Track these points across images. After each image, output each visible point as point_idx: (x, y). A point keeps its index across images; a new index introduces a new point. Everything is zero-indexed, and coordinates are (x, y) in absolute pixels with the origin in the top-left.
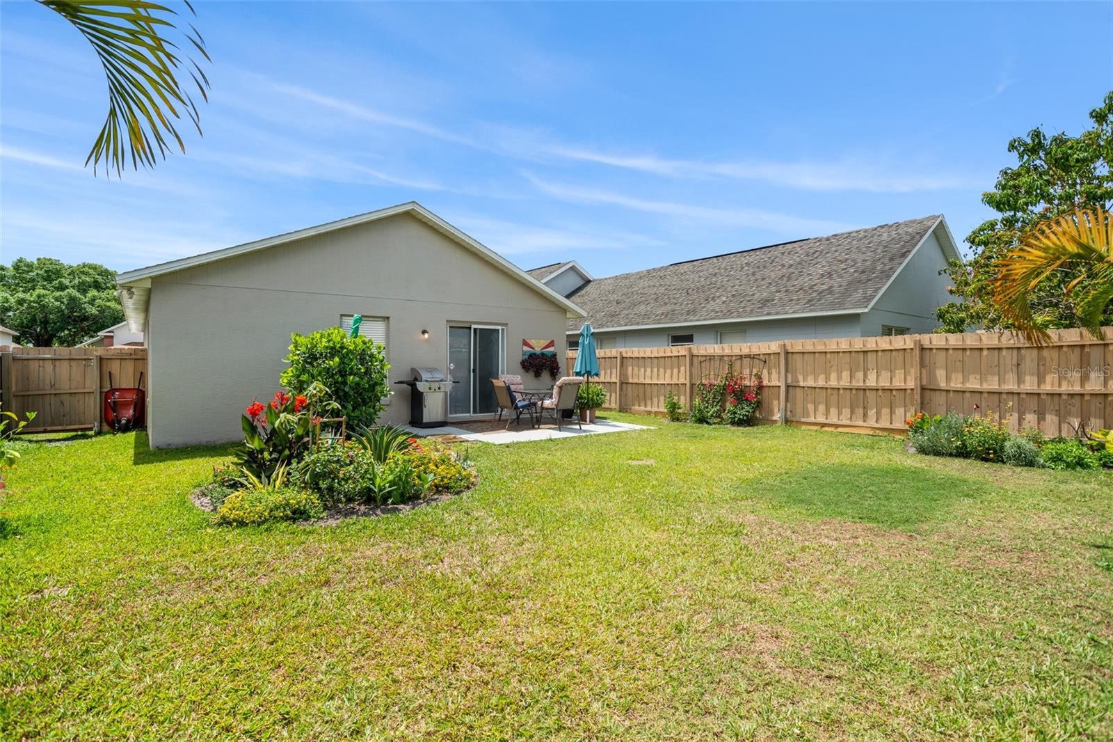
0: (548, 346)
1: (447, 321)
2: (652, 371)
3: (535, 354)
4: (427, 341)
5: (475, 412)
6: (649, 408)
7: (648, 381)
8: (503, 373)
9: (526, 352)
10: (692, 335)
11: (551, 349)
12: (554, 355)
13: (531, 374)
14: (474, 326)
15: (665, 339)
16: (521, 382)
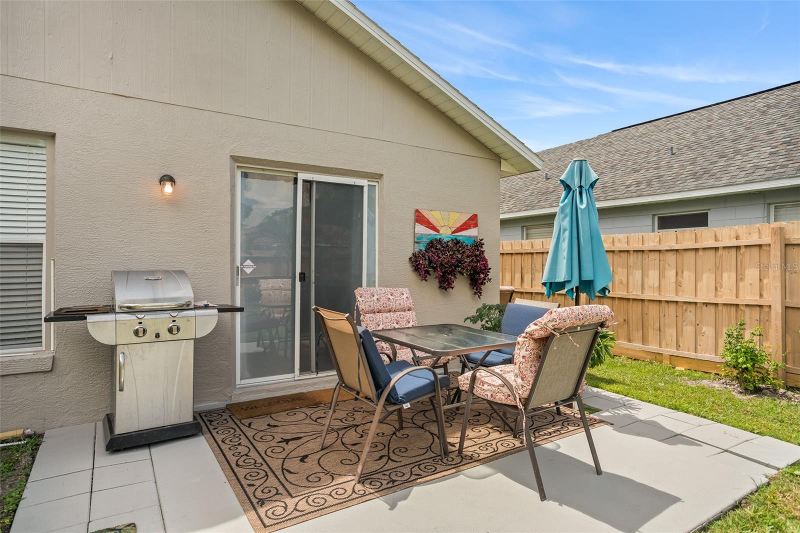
0: (465, 226)
1: (235, 159)
2: (661, 276)
3: (439, 241)
4: (173, 202)
5: (305, 368)
6: (653, 347)
7: (648, 295)
8: (371, 284)
9: (422, 236)
10: (707, 213)
11: (472, 232)
12: (478, 245)
13: (432, 284)
14: (302, 176)
15: (648, 221)
16: (409, 303)
